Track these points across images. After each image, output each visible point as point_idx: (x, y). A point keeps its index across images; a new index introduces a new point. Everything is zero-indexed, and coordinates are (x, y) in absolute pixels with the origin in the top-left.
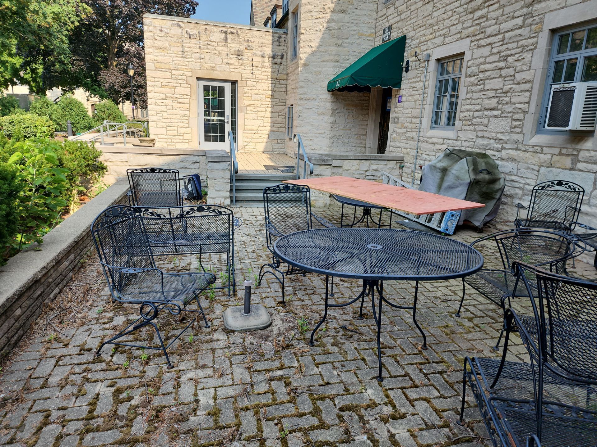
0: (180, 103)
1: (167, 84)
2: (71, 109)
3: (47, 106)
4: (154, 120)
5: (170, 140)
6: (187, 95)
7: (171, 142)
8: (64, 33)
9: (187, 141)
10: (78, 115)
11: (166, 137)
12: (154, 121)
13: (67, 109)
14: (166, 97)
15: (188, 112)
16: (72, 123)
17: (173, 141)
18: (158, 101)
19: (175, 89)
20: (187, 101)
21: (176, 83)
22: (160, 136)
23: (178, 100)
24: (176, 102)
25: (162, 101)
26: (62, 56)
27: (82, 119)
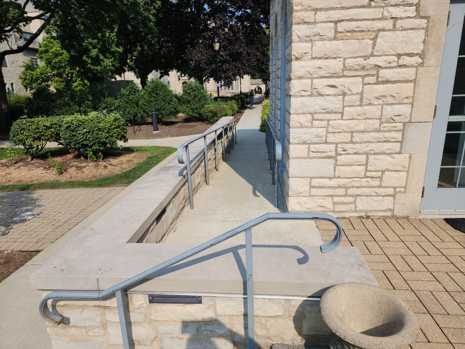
0: (387, 82)
1: (352, 25)
2: (157, 94)
3: (134, 92)
4: (306, 138)
5: (342, 191)
6: (411, 55)
7: (346, 195)
8: (152, 12)
9: (391, 191)
10: (164, 100)
11: (333, 183)
12: (304, 143)
13: (154, 95)
14: (345, 68)
15: (405, 110)
16: (158, 110)
17: (351, 191)
18: (320, 83)
19: (375, 39)
20: (409, 73)
21: (383, 18)
22: (315, 182)
23: (382, 72)
24: (373, 79)
25: (332, 81)
26: (150, 36)
27: (167, 105)
